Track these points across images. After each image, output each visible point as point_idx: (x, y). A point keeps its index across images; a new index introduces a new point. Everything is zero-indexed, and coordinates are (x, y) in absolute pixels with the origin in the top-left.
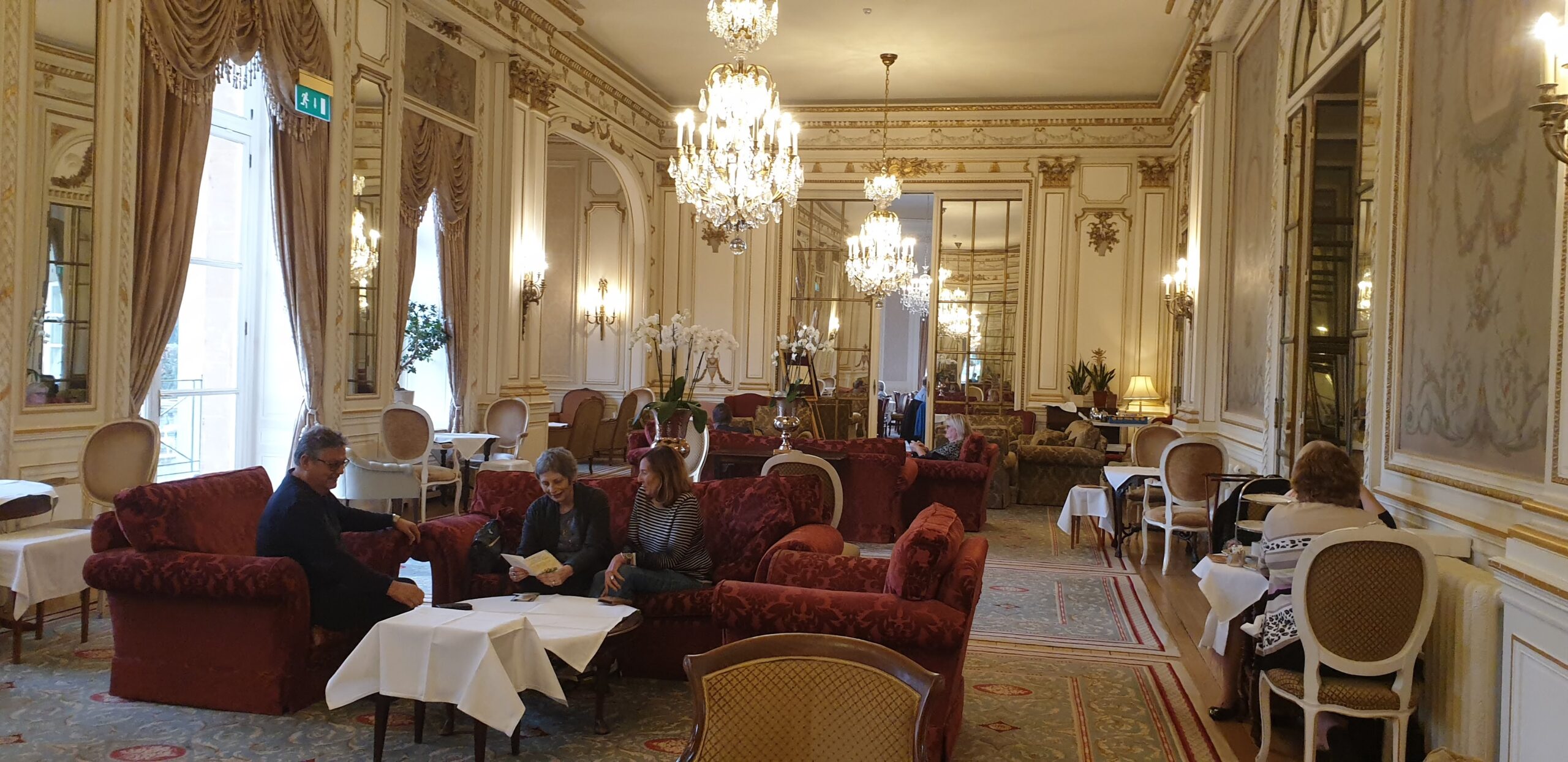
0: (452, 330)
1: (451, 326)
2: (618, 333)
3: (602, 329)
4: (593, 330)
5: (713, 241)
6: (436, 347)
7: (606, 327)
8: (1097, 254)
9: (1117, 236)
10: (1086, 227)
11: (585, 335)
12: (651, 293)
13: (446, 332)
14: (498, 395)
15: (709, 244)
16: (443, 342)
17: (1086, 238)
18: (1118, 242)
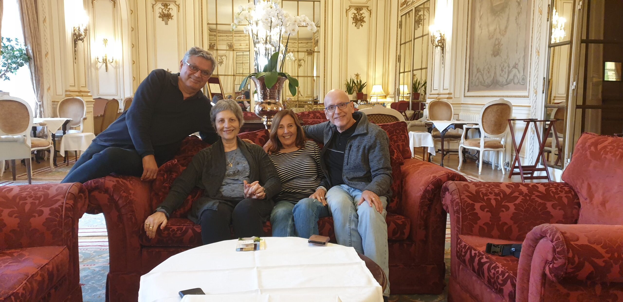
0: (32, 54)
1: (30, 51)
2: (116, 68)
3: (106, 66)
4: (101, 66)
5: (165, 18)
6: (22, 65)
7: (108, 65)
8: (356, 28)
9: (365, 19)
10: (351, 14)
11: (97, 69)
12: (133, 46)
13: (27, 54)
14: (64, 96)
15: (163, 20)
16: (26, 61)
17: (351, 20)
18: (365, 22)
